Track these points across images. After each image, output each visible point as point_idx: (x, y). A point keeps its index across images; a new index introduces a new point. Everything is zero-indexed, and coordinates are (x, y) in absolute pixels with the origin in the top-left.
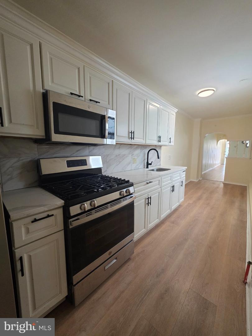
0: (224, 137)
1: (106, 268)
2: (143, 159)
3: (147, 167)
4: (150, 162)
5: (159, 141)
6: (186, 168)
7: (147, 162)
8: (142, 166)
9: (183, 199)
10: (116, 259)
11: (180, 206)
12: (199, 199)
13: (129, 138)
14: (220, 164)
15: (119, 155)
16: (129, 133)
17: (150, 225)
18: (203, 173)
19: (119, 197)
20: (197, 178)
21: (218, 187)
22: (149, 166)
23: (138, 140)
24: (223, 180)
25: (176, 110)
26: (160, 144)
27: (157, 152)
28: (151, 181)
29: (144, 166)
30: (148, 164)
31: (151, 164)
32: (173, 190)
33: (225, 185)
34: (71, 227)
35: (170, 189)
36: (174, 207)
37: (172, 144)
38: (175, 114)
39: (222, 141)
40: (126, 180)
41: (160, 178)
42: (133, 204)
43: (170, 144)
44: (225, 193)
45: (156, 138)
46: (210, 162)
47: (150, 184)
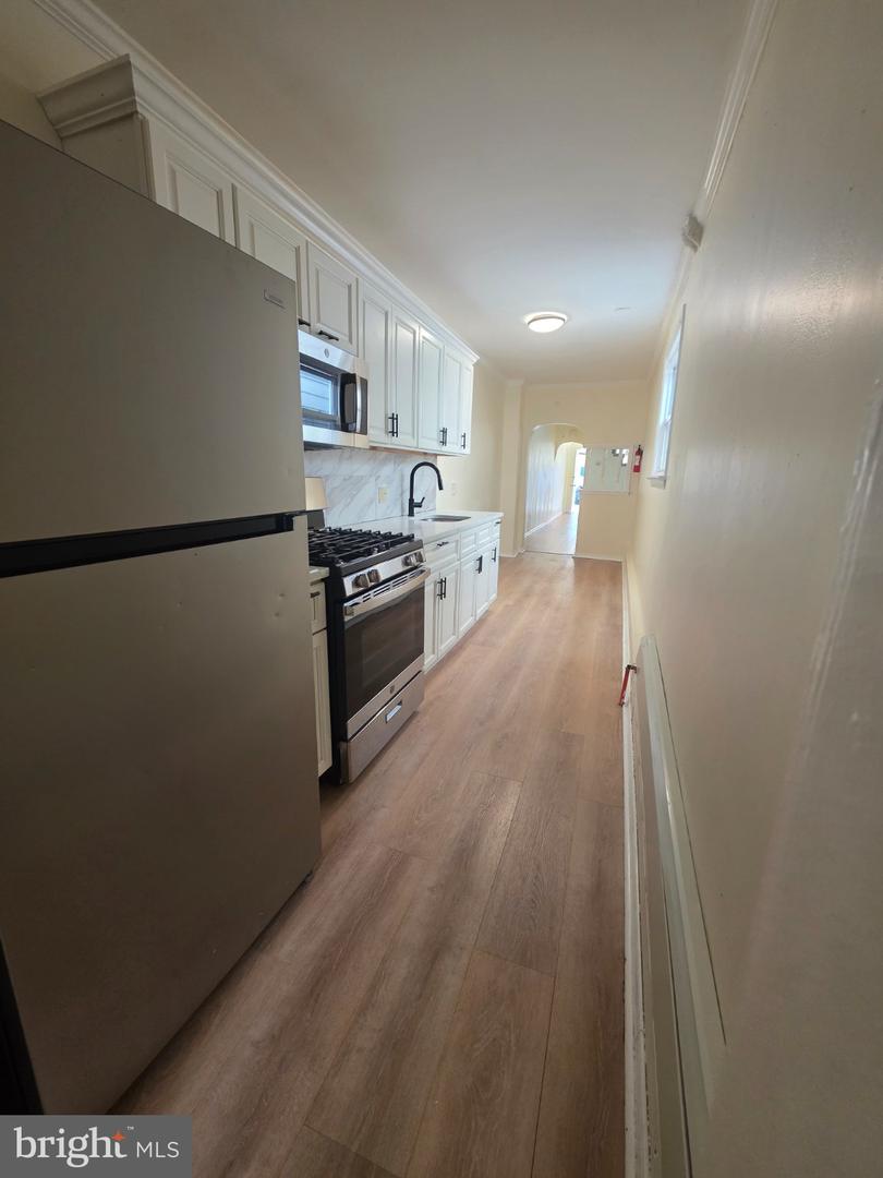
0: (573, 434)
1: (389, 717)
2: (400, 492)
3: (411, 514)
4: (417, 499)
5: (444, 443)
6: (501, 514)
7: (411, 500)
8: (397, 512)
9: (494, 595)
10: (400, 703)
11: (488, 613)
12: (527, 594)
13: (387, 432)
14: (561, 513)
15: (351, 477)
16: (386, 418)
17: (443, 646)
18: (527, 534)
19: (401, 569)
20: (515, 548)
21: (562, 568)
22: (416, 510)
23: (403, 441)
24: (572, 550)
25: (475, 358)
26: (445, 449)
27: (437, 471)
28: (445, 540)
29: (403, 510)
30: (413, 505)
31: (419, 505)
32: (480, 569)
33: (578, 561)
34: (347, 618)
35: (474, 564)
36: (480, 612)
37: (467, 451)
38: (472, 368)
39: (565, 446)
40: (405, 534)
41: (457, 537)
42: (423, 588)
43: (464, 451)
44: (579, 579)
45: (435, 435)
46: (540, 507)
47: (444, 547)
